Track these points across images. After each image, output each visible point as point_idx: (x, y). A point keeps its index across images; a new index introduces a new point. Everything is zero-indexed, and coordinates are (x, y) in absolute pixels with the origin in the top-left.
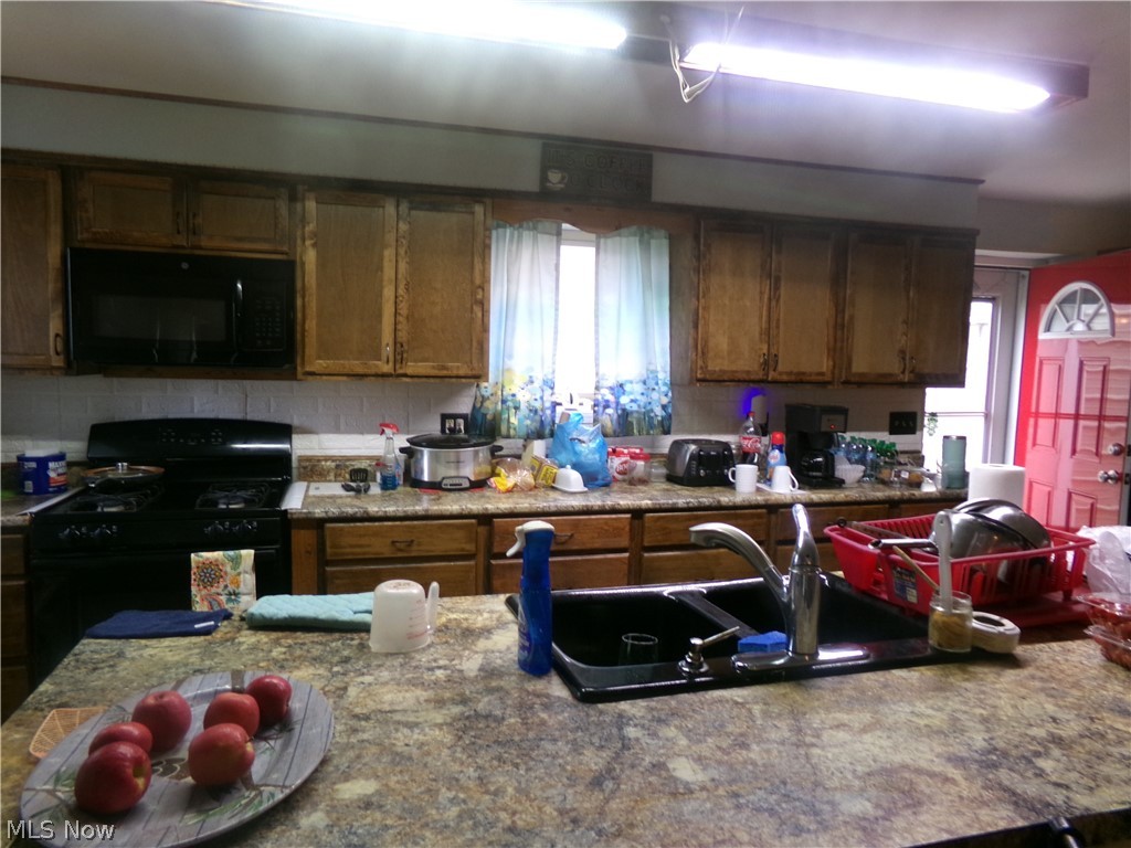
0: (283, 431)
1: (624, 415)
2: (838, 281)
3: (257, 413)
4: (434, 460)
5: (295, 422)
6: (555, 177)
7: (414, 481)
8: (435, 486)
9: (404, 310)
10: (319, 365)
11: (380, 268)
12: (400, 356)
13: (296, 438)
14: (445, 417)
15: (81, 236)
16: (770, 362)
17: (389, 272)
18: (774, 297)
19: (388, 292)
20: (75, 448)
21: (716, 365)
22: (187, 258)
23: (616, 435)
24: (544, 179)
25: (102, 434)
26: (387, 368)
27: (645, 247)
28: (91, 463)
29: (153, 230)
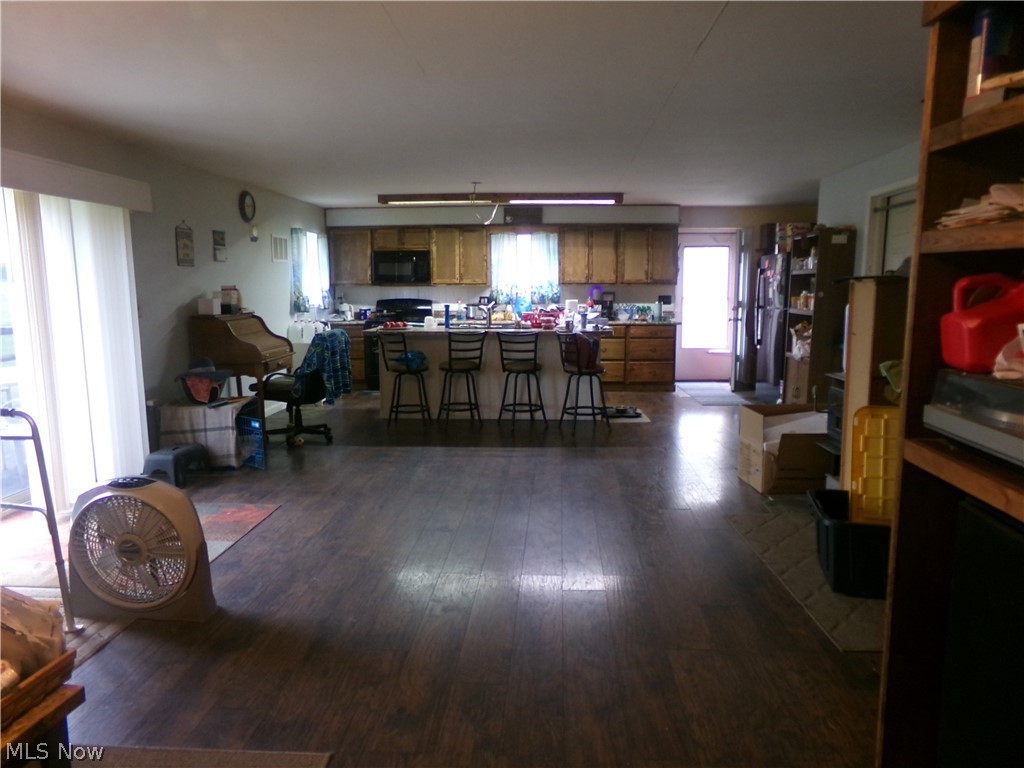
0: (429, 303)
1: (543, 296)
2: (616, 246)
3: (422, 297)
4: (474, 310)
5: (433, 299)
6: (508, 219)
7: (468, 318)
8: (473, 318)
9: (462, 263)
10: (436, 281)
11: (454, 251)
12: (461, 279)
13: (434, 305)
14: (481, 298)
15: (375, 248)
16: (589, 277)
17: (457, 252)
18: (590, 254)
19: (457, 258)
20: (373, 308)
21: (567, 279)
22: (402, 252)
23: (539, 303)
24: (505, 219)
25: (381, 304)
26: (457, 282)
27: (548, 238)
28: (378, 311)
29: (392, 244)
